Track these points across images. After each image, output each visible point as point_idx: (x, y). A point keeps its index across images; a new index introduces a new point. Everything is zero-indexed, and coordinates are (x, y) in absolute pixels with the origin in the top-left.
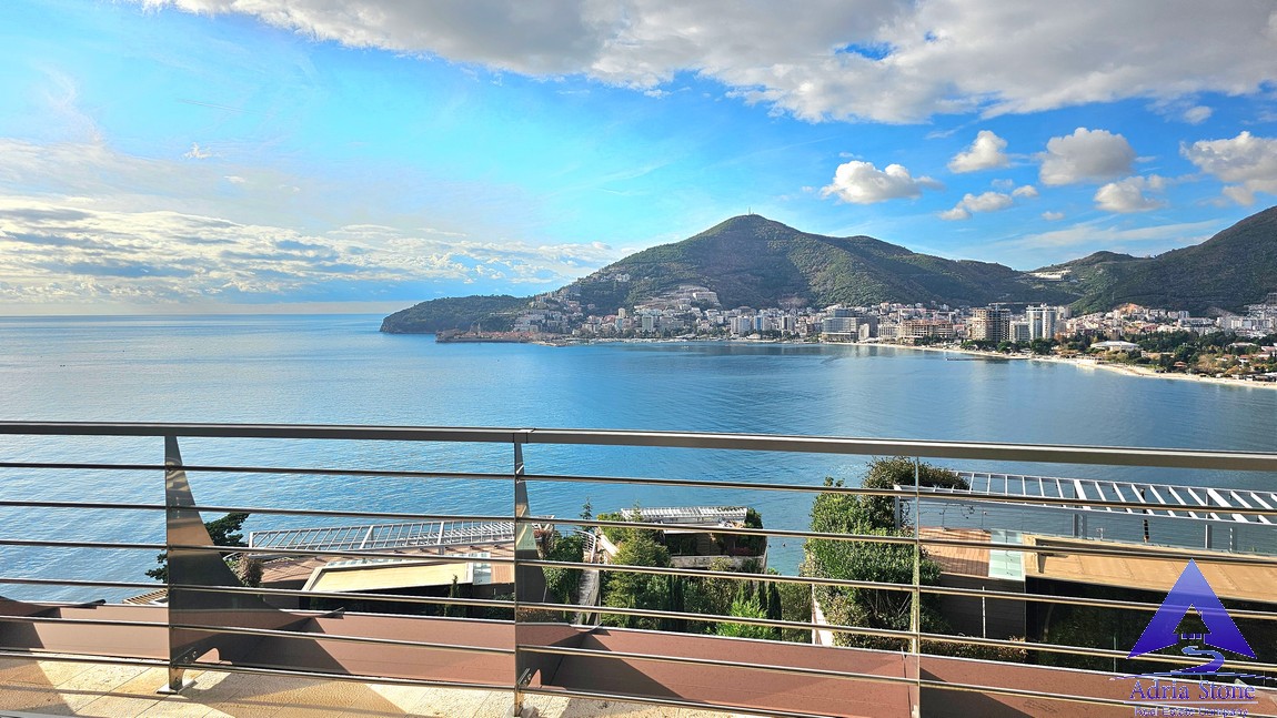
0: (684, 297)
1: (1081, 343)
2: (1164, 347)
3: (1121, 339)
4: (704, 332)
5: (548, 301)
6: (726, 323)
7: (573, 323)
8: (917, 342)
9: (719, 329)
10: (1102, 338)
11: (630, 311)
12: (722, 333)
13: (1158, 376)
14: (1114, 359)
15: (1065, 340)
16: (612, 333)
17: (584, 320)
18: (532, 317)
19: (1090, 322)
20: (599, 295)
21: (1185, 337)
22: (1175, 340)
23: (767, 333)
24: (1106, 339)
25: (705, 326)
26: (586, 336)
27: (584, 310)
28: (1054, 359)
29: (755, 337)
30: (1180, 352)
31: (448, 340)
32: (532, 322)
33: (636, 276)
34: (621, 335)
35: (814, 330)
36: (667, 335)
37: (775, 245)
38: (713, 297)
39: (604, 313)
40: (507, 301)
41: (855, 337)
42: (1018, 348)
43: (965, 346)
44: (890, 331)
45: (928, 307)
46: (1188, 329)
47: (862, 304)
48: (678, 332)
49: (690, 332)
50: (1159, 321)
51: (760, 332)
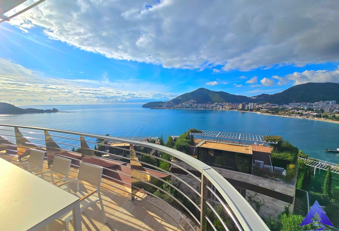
0: (191, 102)
1: (258, 110)
2: (273, 110)
3: (265, 109)
4: (194, 108)
5: (168, 102)
6: (198, 106)
7: (172, 106)
8: (230, 109)
9: (196, 107)
10: (262, 109)
11: (182, 104)
12: (197, 108)
13: (271, 115)
14: (264, 112)
15: (256, 109)
16: (179, 108)
17: (174, 105)
18: (166, 105)
19: (260, 106)
20: (176, 101)
21: (277, 108)
22: (275, 109)
24: (263, 109)
25: (194, 106)
26: (174, 108)
27: (174, 104)
28: (253, 112)
29: (202, 108)
30: (276, 111)
31: (152, 109)
32: (165, 106)
33: (183, 98)
34: (180, 108)
35: (213, 107)
36: (188, 108)
37: (206, 93)
38: (195, 101)
39: (177, 104)
40: (162, 102)
41: (219, 108)
42: (247, 110)
43: (238, 110)
44: (225, 107)
45: (232, 103)
46: (277, 107)
47: (221, 103)
48: (189, 107)
49: (191, 107)
50: (273, 106)
51: (203, 107)
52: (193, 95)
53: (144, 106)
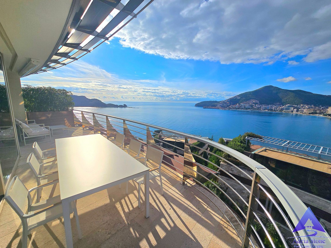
0: (251, 102)
4: (255, 109)
5: (223, 102)
6: (260, 107)
7: (228, 106)
8: (309, 114)
9: (258, 108)
11: (240, 104)
12: (259, 109)
16: (235, 108)
17: (230, 106)
20: (233, 101)
23: (270, 110)
25: (255, 108)
26: (230, 108)
27: (230, 104)
29: (267, 111)
31: (205, 108)
32: (220, 106)
33: (242, 98)
34: (237, 109)
35: (282, 109)
36: (247, 109)
37: (274, 92)
38: (258, 102)
39: (234, 105)
40: (216, 102)
41: (292, 112)
43: (324, 115)
44: (303, 111)
45: (315, 106)
47: (296, 105)
48: (249, 108)
49: (252, 109)
51: (268, 109)
52: (256, 94)
53: (197, 105)
